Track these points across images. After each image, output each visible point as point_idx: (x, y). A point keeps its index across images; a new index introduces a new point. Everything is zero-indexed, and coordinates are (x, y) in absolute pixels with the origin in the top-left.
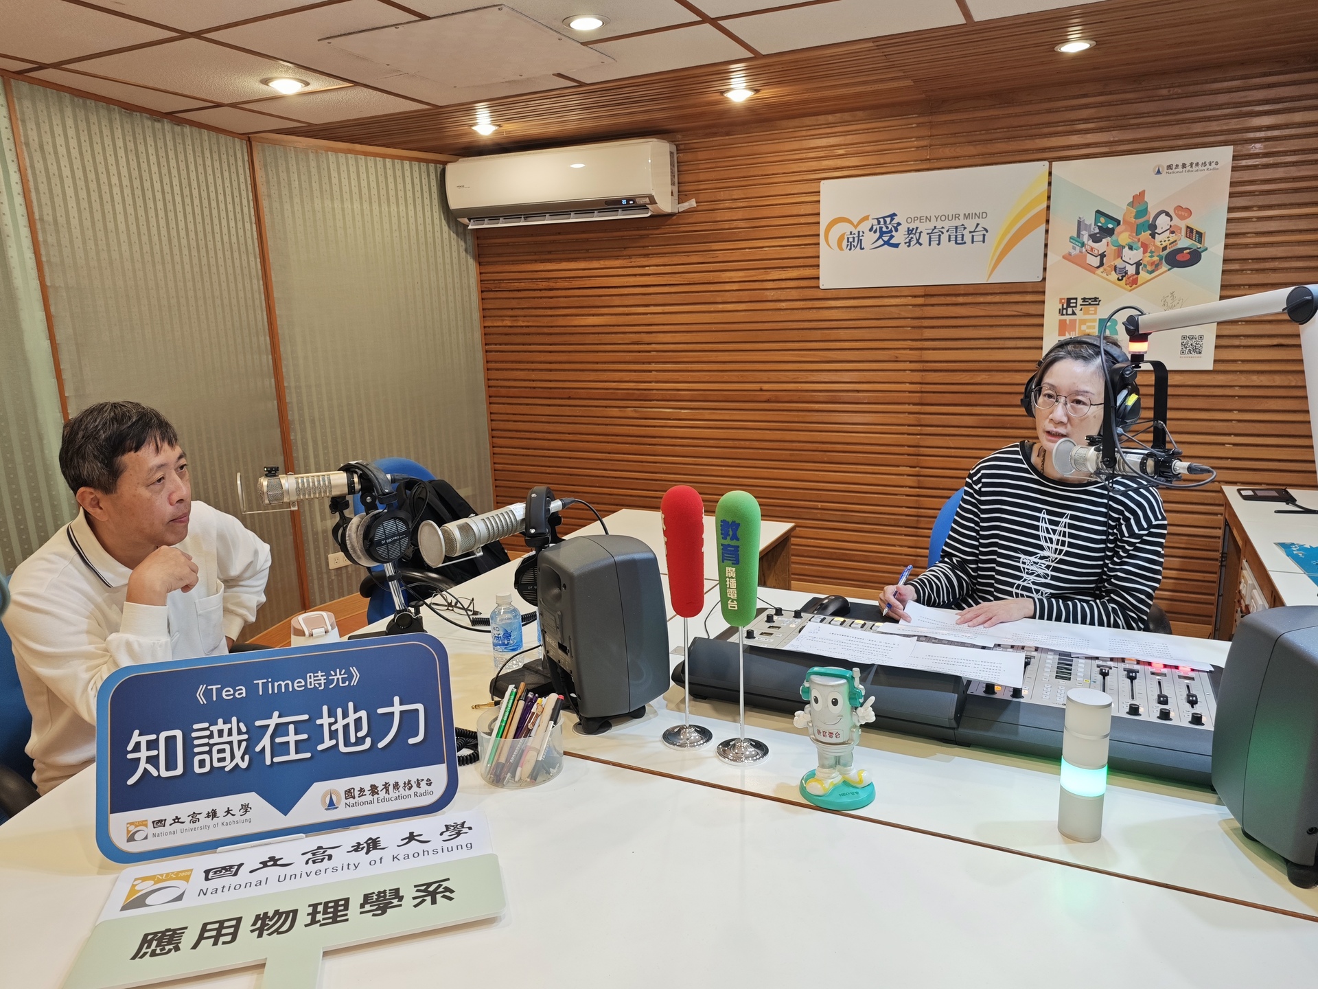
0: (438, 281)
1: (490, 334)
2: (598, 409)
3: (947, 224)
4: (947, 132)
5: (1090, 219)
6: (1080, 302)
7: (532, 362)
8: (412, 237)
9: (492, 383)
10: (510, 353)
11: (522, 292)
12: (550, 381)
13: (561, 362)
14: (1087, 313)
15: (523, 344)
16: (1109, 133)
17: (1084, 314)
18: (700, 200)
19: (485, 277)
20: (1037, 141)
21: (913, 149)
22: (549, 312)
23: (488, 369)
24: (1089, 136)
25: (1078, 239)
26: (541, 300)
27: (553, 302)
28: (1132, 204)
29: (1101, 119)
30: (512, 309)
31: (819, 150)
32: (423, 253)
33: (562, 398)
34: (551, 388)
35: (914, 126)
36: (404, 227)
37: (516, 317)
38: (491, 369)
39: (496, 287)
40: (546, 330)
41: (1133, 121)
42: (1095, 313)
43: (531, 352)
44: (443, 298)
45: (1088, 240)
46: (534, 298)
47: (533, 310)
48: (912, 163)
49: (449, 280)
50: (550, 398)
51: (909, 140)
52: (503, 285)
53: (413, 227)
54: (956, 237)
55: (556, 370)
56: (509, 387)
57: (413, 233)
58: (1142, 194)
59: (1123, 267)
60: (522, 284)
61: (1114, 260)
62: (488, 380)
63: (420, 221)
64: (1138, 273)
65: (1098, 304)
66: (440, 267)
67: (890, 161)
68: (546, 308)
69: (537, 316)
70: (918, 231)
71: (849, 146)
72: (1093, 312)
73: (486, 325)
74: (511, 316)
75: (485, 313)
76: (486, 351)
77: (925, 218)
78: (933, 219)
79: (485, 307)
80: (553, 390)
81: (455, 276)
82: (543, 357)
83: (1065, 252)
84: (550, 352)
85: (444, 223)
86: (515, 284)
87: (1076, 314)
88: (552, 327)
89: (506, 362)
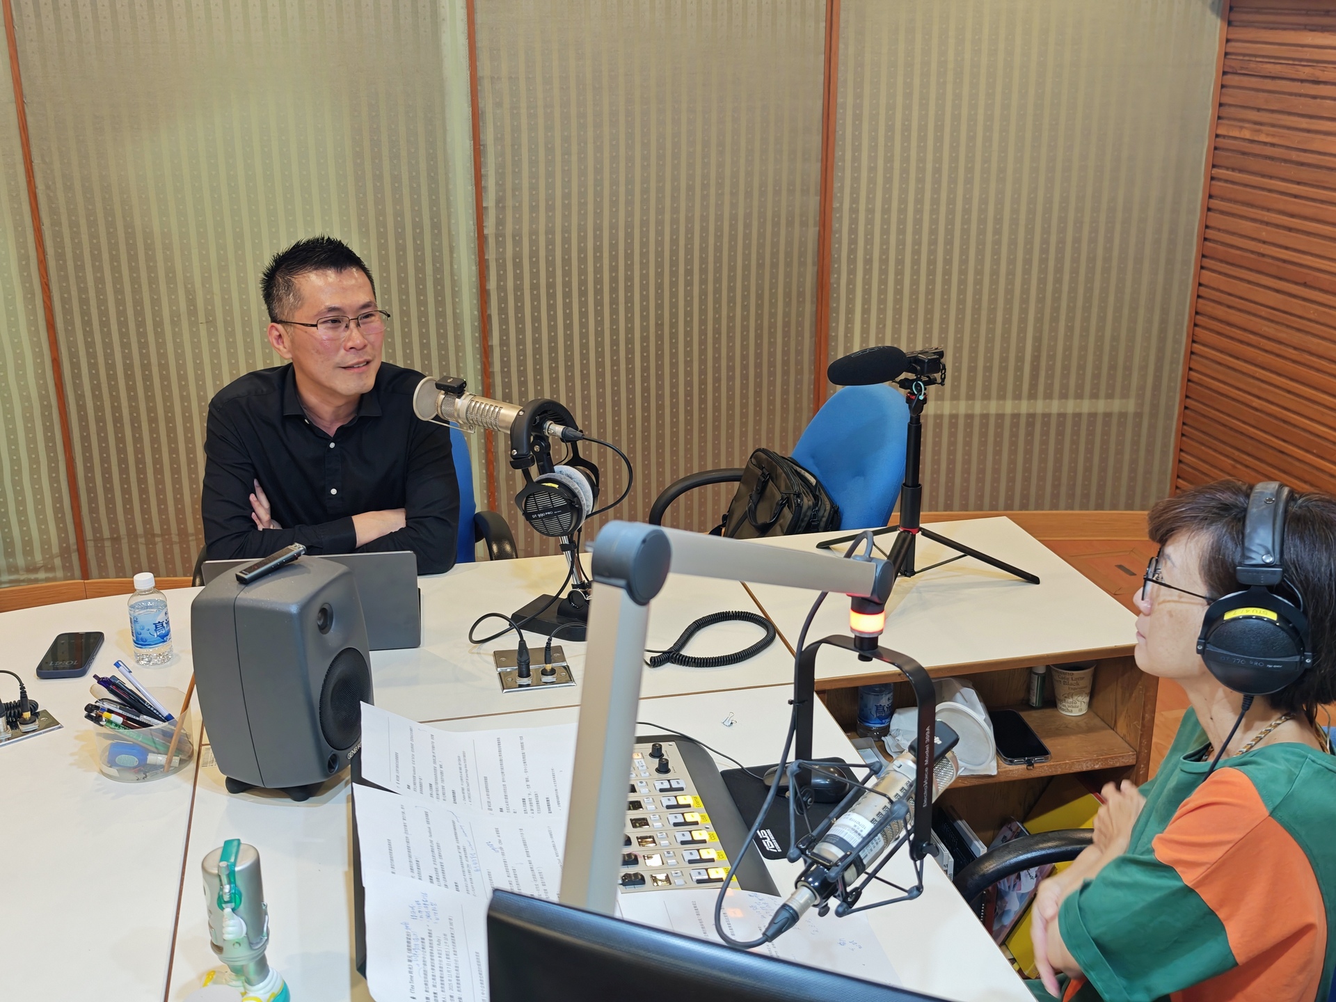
1: (1223, 149)
7: (1268, 210)
9: (1212, 234)
10: (1242, 188)
11: (1276, 81)
12: (1287, 248)
19: (1233, 48)
22: (1304, 123)
23: (1209, 209)
30: (1259, 110)
33: (1294, 283)
34: (1284, 261)
37: (1261, 124)
38: (1212, 210)
40: (1294, 156)
46: (1288, 94)
47: (1287, 117)
50: (1279, 278)
52: (1252, 65)
55: (1298, 231)
56: (1232, 246)
60: (1278, 67)
62: (1207, 227)
68: (1302, 116)
69: (1287, 128)
73: (1219, 132)
74: (1254, 123)
75: (1222, 111)
76: (1212, 178)
79: (1225, 100)
80: (1286, 265)
82: (1283, 203)
84: (1296, 196)
86: (1264, 65)
88: (1305, 151)
89: (1236, 202)
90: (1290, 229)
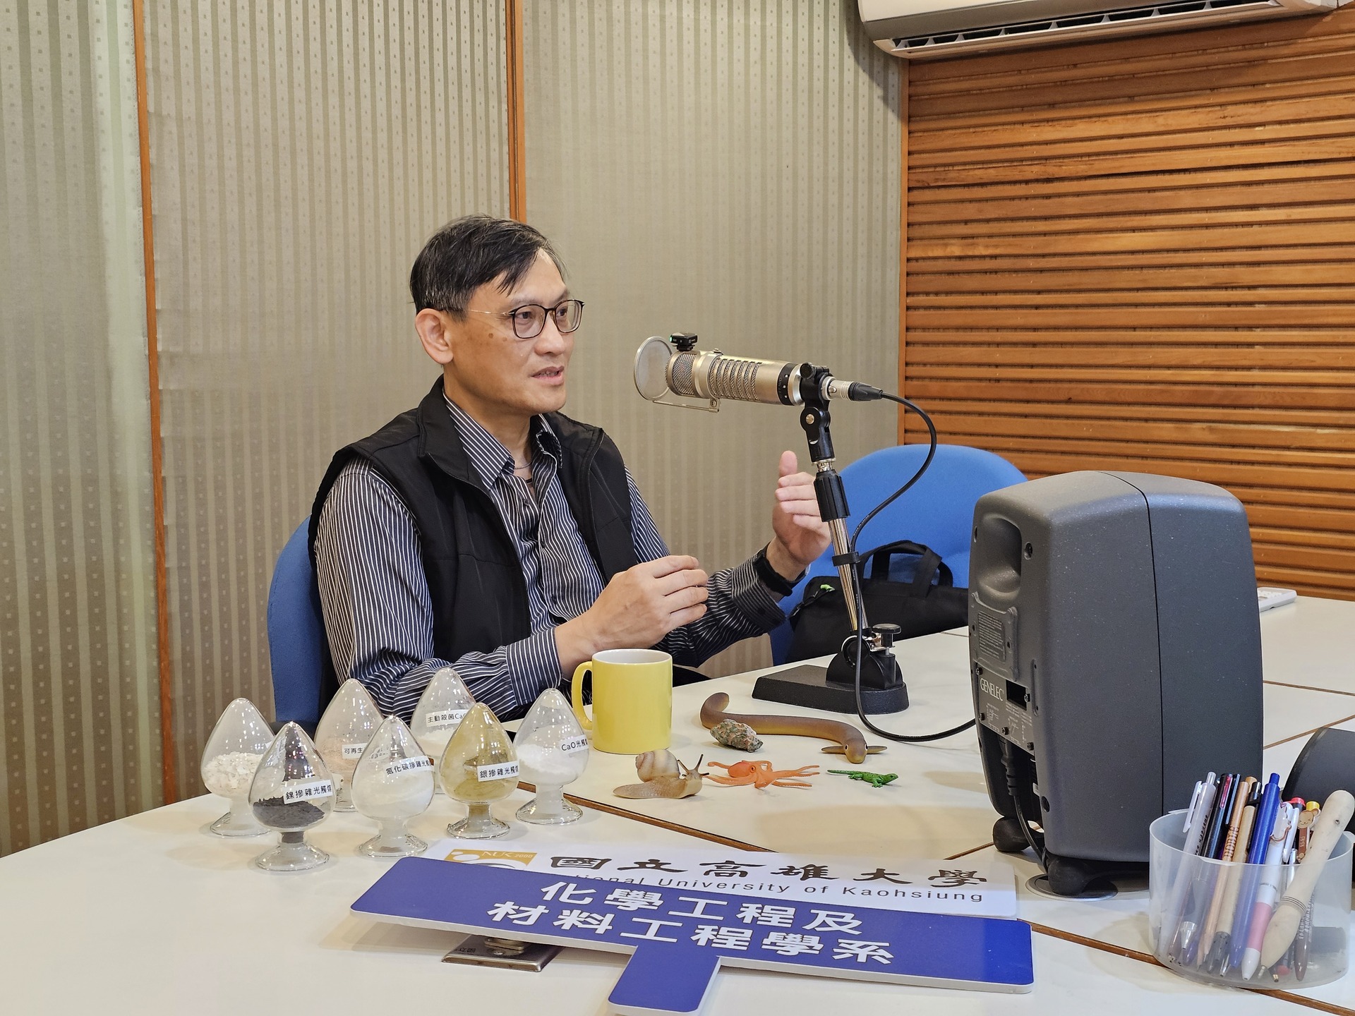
0: (826, 164)
1: (918, 274)
2: (1129, 423)
7: (998, 329)
8: (784, 78)
9: (913, 371)
10: (954, 312)
11: (989, 187)
12: (1032, 366)
13: (1057, 328)
15: (983, 293)
19: (918, 160)
22: (1043, 226)
23: (907, 344)
26: (1024, 203)
27: (1051, 206)
30: (967, 222)
32: (803, 109)
33: (1053, 402)
34: (1031, 381)
36: (771, 56)
37: (973, 237)
38: (914, 343)
39: (937, 180)
40: (1031, 263)
43: (996, 307)
44: (833, 199)
46: (1012, 198)
47: (1009, 224)
49: (848, 164)
50: (1028, 401)
52: (952, 175)
53: (788, 57)
55: (1046, 344)
56: (948, 379)
57: (787, 70)
60: (992, 171)
62: (907, 364)
63: (803, 46)
66: (833, 138)
68: (1035, 218)
69: (1014, 235)
73: (911, 256)
74: (964, 237)
75: (913, 232)
76: (908, 308)
79: (917, 219)
80: (1035, 385)
81: (860, 158)
82: (1019, 318)
84: (1037, 307)
85: (848, 51)
86: (977, 172)
88: (1044, 256)
89: (946, 329)
90: (1034, 345)
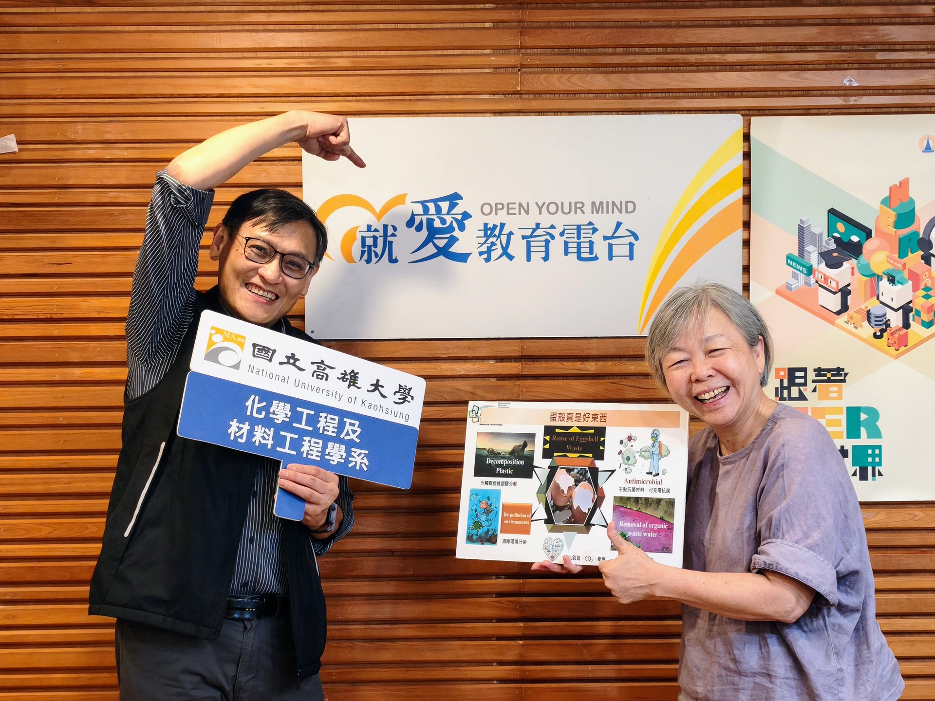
3: (560, 221)
4: (552, 44)
5: (819, 225)
6: (811, 375)
14: (824, 397)
16: (843, 72)
17: (821, 398)
18: (27, 138)
20: (719, 75)
21: (487, 70)
24: (809, 74)
25: (800, 260)
28: (887, 202)
29: (828, 46)
31: (296, 54)
35: (487, 25)
41: (880, 56)
42: (840, 397)
45: (819, 263)
48: (487, 97)
51: (480, 52)
54: (579, 244)
58: (904, 185)
59: (880, 313)
61: (866, 300)
64: (907, 325)
65: (844, 381)
67: (442, 90)
70: (506, 231)
71: (359, 53)
72: (836, 395)
77: (517, 206)
78: (533, 209)
83: (780, 283)
87: (806, 399)
